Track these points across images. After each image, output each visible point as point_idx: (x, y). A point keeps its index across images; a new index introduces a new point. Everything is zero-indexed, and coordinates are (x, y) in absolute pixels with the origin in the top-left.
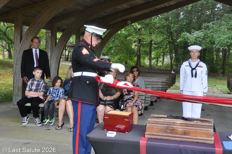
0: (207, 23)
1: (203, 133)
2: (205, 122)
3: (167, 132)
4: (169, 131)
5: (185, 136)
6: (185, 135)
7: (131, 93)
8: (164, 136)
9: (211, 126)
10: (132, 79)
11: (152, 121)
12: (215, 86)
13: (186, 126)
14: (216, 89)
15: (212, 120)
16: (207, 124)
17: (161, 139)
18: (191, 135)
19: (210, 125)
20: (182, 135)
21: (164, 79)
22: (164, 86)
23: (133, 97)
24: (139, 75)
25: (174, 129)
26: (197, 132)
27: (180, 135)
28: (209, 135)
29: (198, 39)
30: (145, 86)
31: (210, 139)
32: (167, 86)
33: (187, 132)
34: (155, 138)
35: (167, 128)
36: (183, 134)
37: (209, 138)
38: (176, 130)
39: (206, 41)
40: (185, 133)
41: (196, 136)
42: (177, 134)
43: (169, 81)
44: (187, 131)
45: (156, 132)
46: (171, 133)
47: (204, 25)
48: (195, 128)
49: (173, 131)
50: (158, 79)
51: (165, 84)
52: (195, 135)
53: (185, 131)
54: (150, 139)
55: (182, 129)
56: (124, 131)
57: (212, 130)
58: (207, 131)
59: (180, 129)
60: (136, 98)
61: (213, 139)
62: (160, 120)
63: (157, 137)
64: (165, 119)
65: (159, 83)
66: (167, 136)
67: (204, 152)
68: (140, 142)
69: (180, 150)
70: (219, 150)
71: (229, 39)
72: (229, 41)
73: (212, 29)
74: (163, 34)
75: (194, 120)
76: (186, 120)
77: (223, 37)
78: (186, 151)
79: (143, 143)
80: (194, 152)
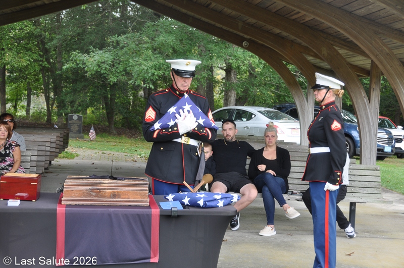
0: (116, 35)
1: (137, 194)
2: (139, 181)
3: (91, 196)
4: (93, 194)
6: (114, 198)
7: (7, 158)
8: (88, 201)
9: (146, 184)
10: (6, 133)
11: (71, 182)
12: (136, 151)
13: (116, 186)
14: (139, 156)
15: (147, 179)
16: (141, 182)
17: (83, 205)
18: (122, 197)
19: (145, 183)
20: (111, 197)
21: (53, 137)
22: (54, 150)
23: (10, 165)
25: (100, 191)
27: (108, 198)
28: (143, 196)
29: (104, 66)
30: (27, 147)
32: (58, 150)
33: (117, 194)
34: (75, 205)
35: (91, 190)
36: (112, 196)
37: (144, 199)
38: (103, 192)
39: (117, 70)
40: (114, 195)
41: (128, 199)
42: (104, 197)
43: (60, 141)
44: (117, 192)
45: (77, 197)
46: (96, 196)
47: (113, 39)
48: (127, 188)
49: (99, 193)
50: (41, 136)
51: (54, 145)
52: (127, 197)
53: (114, 192)
54: (67, 206)
55: (111, 191)
56: (29, 199)
57: (147, 189)
58: (141, 190)
59: (108, 191)
60: (16, 166)
61: (148, 200)
62: (81, 181)
63: (77, 202)
64: (88, 179)
65: (48, 144)
66: (91, 201)
67: (138, 215)
68: (56, 210)
69: (109, 215)
70: (155, 212)
71: (155, 69)
72: (156, 74)
73: (126, 47)
74: (29, 53)
75: (125, 179)
76: (115, 179)
77: (146, 66)
78: (117, 215)
79: (60, 210)
80: (126, 216)
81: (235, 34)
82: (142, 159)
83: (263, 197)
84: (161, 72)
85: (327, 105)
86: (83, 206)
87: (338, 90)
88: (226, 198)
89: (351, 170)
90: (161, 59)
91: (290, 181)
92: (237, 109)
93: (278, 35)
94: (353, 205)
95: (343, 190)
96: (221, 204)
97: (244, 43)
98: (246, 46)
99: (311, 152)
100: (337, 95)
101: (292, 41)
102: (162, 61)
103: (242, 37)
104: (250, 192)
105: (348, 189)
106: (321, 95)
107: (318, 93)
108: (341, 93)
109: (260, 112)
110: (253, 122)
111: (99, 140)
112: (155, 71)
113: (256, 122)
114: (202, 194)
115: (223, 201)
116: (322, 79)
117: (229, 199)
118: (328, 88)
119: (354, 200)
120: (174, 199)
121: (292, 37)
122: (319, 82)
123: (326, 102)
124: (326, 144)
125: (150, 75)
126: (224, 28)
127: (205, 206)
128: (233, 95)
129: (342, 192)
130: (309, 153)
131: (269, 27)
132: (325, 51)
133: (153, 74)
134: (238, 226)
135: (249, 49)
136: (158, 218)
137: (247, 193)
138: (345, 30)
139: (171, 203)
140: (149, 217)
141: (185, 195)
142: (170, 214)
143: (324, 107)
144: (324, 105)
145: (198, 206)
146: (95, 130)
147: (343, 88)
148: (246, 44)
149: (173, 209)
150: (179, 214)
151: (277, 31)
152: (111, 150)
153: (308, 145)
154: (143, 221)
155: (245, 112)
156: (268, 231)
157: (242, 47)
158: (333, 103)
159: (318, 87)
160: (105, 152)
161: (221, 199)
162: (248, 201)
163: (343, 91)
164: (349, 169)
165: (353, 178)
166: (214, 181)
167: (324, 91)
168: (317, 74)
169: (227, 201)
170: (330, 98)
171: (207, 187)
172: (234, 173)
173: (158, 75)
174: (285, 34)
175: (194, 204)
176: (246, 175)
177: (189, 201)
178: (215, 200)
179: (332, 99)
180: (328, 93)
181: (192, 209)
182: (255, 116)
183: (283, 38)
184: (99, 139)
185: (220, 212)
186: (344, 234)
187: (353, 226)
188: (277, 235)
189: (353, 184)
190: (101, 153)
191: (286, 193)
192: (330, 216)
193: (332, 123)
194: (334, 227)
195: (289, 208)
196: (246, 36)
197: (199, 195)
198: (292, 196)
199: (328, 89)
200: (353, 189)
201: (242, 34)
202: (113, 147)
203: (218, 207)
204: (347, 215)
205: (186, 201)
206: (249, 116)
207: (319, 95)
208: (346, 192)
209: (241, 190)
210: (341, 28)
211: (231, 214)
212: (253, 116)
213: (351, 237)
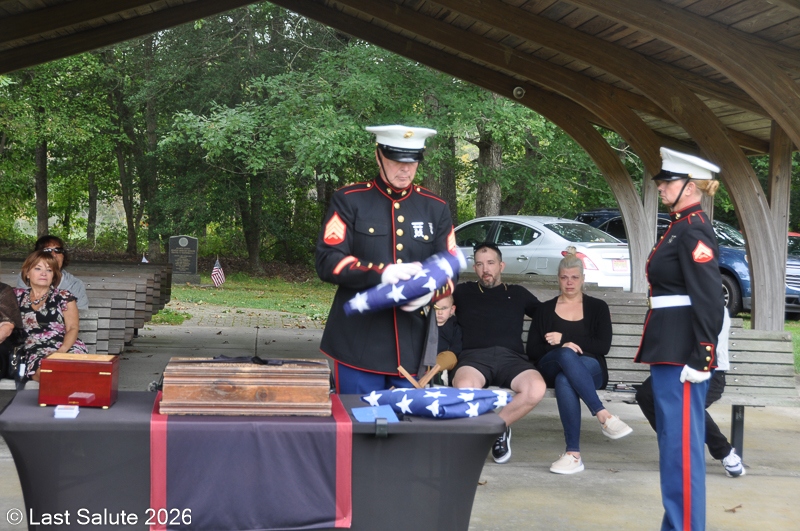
0: (263, 76)
1: (306, 392)
2: (310, 366)
3: (217, 397)
4: (221, 393)
5: (263, 403)
6: (262, 401)
7: (52, 325)
8: (210, 407)
9: (325, 373)
10: (50, 275)
11: (178, 370)
12: (304, 306)
13: (266, 377)
14: (309, 318)
15: (327, 362)
16: (315, 369)
17: (202, 415)
18: (278, 398)
19: (323, 369)
20: (255, 400)
21: (140, 282)
22: (142, 307)
23: (58, 338)
24: (65, 264)
25: (234, 388)
26: (293, 389)
27: (250, 400)
28: (319, 396)
29: (240, 138)
30: (90, 301)
31: (323, 404)
32: (150, 307)
33: (267, 392)
34: (187, 415)
35: (218, 387)
36: (258, 397)
37: (321, 401)
38: (241, 388)
39: (265, 146)
40: (263, 395)
41: (290, 401)
42: (242, 398)
43: (154, 289)
44: (268, 389)
45: (188, 399)
46: (228, 398)
48: (287, 381)
49: (233, 392)
51: (143, 297)
52: (287, 398)
53: (262, 389)
54: (171, 417)
55: (256, 386)
56: (96, 405)
57: (328, 382)
58: (316, 384)
59: (251, 386)
60: (70, 339)
61: (330, 404)
62: (197, 367)
63: (191, 410)
64: (211, 364)
65: (131, 296)
66: (217, 406)
67: (310, 434)
68: (148, 425)
69: (254, 435)
70: (344, 427)
71: (341, 144)
72: (342, 153)
73: (282, 101)
74: (93, 116)
75: (283, 363)
76: (264, 363)
77: (322, 137)
78: (267, 434)
79: (158, 425)
80: (286, 436)
81: (499, 73)
82: (316, 322)
83: (558, 395)
84: (352, 150)
85: (685, 212)
86: (201, 417)
87: (706, 182)
88: (483, 398)
89: (732, 341)
90: (352, 123)
91: (610, 364)
92: (503, 222)
93: (583, 73)
94: (738, 411)
95: (718, 382)
96: (473, 411)
97: (516, 91)
98: (520, 95)
99: (654, 306)
100: (705, 191)
101: (613, 86)
102: (353, 128)
103: (512, 78)
104: (530, 385)
105: (728, 380)
106: (672, 192)
107: (667, 188)
108: (713, 186)
109: (548, 226)
110: (536, 247)
111: (230, 286)
112: (341, 148)
113: (540, 247)
114: (436, 390)
115: (477, 405)
116: (673, 160)
117: (489, 401)
118: (686, 178)
119: (740, 401)
120: (381, 402)
121: (613, 77)
122: (667, 166)
123: (682, 205)
124: (682, 290)
125: (330, 156)
126: (476, 60)
127: (443, 416)
128: (495, 194)
129: (716, 385)
130: (649, 306)
131: (567, 58)
132: (678, 104)
133: (337, 155)
134: (508, 455)
135: (525, 101)
136: (349, 441)
137: (525, 389)
138: (719, 61)
139: (374, 410)
140: (331, 437)
141: (402, 394)
142: (372, 431)
143: (678, 215)
144: (680, 212)
145: (429, 415)
146: (223, 266)
147: (716, 176)
148: (519, 93)
149: (379, 422)
150: (391, 431)
151: (582, 65)
152: (254, 305)
153: (646, 291)
154: (320, 445)
155: (518, 227)
156: (569, 465)
157: (510, 96)
158: (696, 207)
159: (666, 177)
160: (242, 310)
161: (475, 400)
162: (527, 403)
163: (716, 183)
164: (730, 339)
165: (737, 357)
166: (459, 365)
167: (679, 184)
168: (664, 151)
169: (486, 404)
170: (691, 197)
171: (445, 377)
172: (500, 349)
173: (346, 156)
174: (597, 71)
175: (420, 411)
176: (522, 353)
177: (411, 406)
178: (462, 402)
179: (696, 199)
180: (686, 188)
181: (417, 422)
182: (540, 234)
183: (594, 79)
184: (231, 284)
185: (472, 428)
186: (722, 470)
187: (739, 453)
188: (587, 472)
189: (737, 369)
190: (234, 311)
191: (603, 387)
192: (692, 432)
193: (694, 247)
194: (702, 455)
195: (610, 417)
196: (519, 76)
197: (429, 394)
198: (615, 394)
199: (685, 180)
200: (737, 380)
201: (511, 73)
202: (257, 300)
203: (467, 416)
204: (726, 431)
205: (405, 405)
206: (528, 235)
207: (668, 192)
208: (724, 384)
209: (514, 383)
210: (709, 57)
211: (492, 432)
212: (535, 235)
213: (735, 475)
